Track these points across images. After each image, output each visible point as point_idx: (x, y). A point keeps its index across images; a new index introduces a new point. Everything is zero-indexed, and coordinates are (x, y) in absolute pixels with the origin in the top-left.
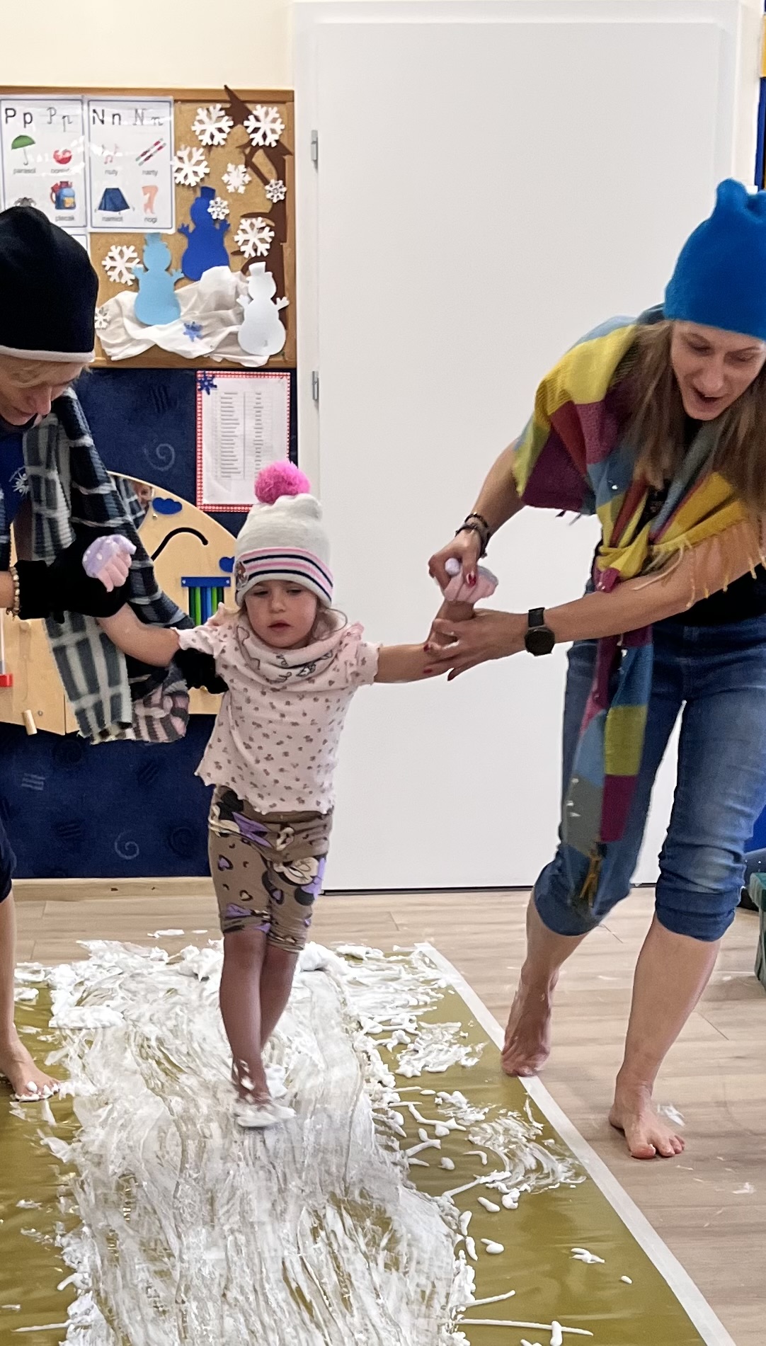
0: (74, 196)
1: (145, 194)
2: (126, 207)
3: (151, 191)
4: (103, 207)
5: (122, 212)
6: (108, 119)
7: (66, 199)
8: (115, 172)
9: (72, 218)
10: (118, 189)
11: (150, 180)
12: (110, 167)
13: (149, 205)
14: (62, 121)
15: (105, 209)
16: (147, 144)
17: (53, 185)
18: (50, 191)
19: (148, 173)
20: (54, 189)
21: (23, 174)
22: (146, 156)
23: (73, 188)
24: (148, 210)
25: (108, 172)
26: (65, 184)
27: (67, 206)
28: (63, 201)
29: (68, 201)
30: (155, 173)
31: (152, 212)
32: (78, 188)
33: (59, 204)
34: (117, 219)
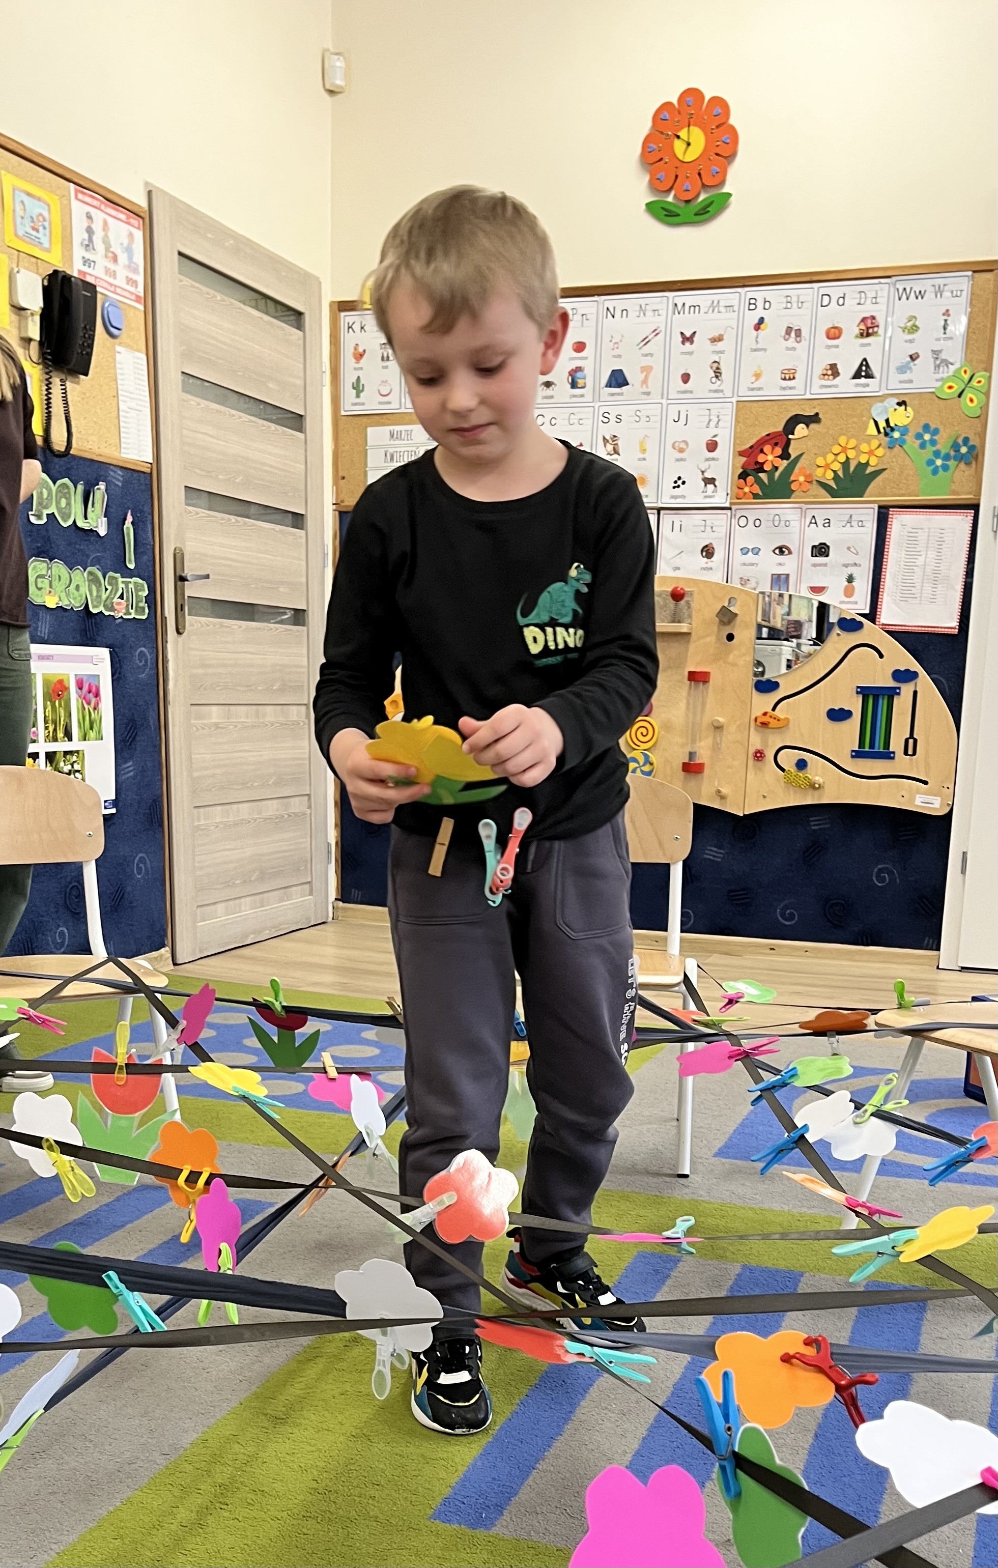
0: (585, 378)
1: (642, 372)
2: (627, 384)
3: (647, 370)
4: (609, 385)
5: (624, 388)
6: (618, 314)
7: (579, 380)
8: (619, 356)
9: (582, 396)
10: (621, 370)
11: (647, 361)
12: (616, 352)
13: (645, 382)
14: (580, 317)
15: (610, 387)
16: (647, 331)
17: (570, 369)
18: (567, 374)
19: (646, 355)
20: (570, 373)
22: (646, 341)
23: (586, 372)
24: (644, 386)
25: (614, 356)
26: (579, 369)
27: (580, 386)
28: (577, 382)
29: (580, 382)
30: (651, 355)
31: (647, 387)
32: (588, 371)
33: (574, 385)
34: (619, 394)
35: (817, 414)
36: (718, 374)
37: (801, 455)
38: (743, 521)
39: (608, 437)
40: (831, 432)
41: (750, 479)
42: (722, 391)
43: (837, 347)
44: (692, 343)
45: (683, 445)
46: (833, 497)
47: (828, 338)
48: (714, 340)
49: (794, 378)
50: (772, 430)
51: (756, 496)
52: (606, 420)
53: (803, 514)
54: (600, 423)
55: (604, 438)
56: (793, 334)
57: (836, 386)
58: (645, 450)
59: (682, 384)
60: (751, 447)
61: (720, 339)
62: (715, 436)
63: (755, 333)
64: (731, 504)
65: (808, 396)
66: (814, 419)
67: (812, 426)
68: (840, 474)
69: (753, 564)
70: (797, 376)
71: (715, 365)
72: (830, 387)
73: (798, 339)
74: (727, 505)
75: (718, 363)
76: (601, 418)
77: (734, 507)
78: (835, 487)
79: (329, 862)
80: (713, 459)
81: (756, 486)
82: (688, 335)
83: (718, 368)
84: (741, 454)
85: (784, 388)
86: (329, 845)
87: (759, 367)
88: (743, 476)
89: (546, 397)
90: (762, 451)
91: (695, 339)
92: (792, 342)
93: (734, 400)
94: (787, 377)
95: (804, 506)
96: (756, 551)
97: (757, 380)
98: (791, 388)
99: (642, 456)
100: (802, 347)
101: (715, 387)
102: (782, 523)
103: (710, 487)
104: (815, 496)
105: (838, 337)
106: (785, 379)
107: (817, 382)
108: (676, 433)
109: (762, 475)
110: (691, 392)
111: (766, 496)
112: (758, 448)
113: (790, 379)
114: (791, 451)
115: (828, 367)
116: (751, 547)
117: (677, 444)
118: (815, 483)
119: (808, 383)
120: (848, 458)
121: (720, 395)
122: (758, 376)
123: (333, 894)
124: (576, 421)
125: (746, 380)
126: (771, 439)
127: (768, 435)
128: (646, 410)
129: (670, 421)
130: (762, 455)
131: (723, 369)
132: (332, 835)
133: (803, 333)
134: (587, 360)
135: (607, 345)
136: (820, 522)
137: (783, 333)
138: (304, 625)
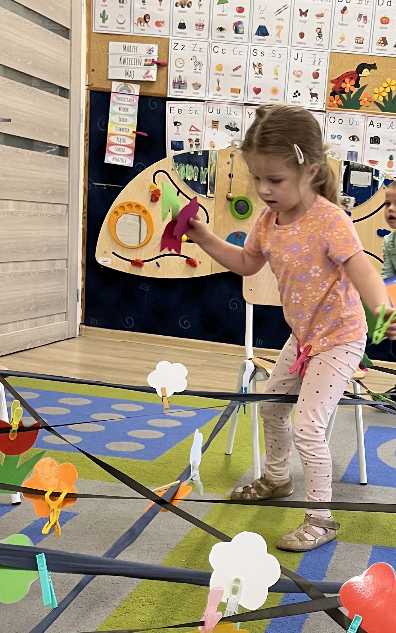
0: (243, 28)
2: (268, 35)
3: (279, 28)
4: (257, 34)
5: (266, 37)
7: (240, 29)
8: (264, 18)
9: (241, 38)
10: (264, 26)
11: (280, 23)
12: (262, 16)
13: (278, 34)
16: (280, 6)
17: (234, 22)
19: (279, 19)
20: (234, 24)
21: (221, 16)
22: (279, 11)
23: (243, 24)
24: (278, 37)
25: (261, 18)
26: (240, 23)
27: (240, 32)
30: (283, 20)
32: (245, 24)
33: (237, 31)
34: (263, 40)
35: (375, 64)
36: (320, 35)
37: (366, 85)
38: (332, 120)
39: (256, 64)
40: (382, 75)
41: (337, 96)
42: (322, 45)
43: (387, 28)
44: (306, 16)
45: (299, 73)
46: (383, 111)
47: (382, 23)
48: (318, 16)
49: (362, 43)
50: (349, 70)
51: (340, 106)
52: (255, 54)
53: (366, 119)
54: (252, 55)
55: (254, 64)
56: (362, 18)
57: (385, 50)
58: (277, 73)
59: (300, 38)
60: (338, 78)
61: (322, 16)
62: (318, 70)
63: (341, 15)
64: (326, 109)
65: (370, 54)
66: (373, 67)
67: (372, 70)
68: (387, 98)
69: (338, 145)
70: (364, 41)
71: (319, 30)
72: (382, 50)
73: (365, 21)
74: (324, 109)
75: (321, 29)
76: (252, 52)
77: (327, 111)
78: (384, 106)
79: (78, 301)
80: (316, 83)
81: (340, 100)
82: (304, 11)
83: (320, 32)
84: (332, 81)
85: (357, 48)
86: (78, 290)
87: (343, 34)
88: (333, 94)
89: (220, 37)
90: (344, 81)
91: (308, 14)
92: (361, 22)
93: (329, 51)
94: (359, 42)
95: (367, 115)
96: (339, 137)
97: (342, 41)
98: (361, 48)
99: (276, 77)
100: (367, 26)
101: (318, 42)
102: (354, 123)
103: (315, 99)
104: (373, 110)
105: (388, 23)
106: (357, 43)
107: (375, 47)
108: (296, 65)
109: (343, 95)
110: (305, 44)
111: (345, 107)
112: (341, 79)
113: (360, 43)
114: (360, 83)
115: (381, 39)
116: (337, 135)
117: (296, 72)
118: (373, 102)
119: (370, 46)
120: (391, 91)
121: (321, 47)
122: (343, 39)
123: (79, 321)
124: (238, 53)
125: (336, 41)
126: (349, 75)
127: (348, 73)
128: (278, 51)
129: (292, 59)
130: (344, 83)
131: (323, 33)
132: (80, 285)
133: (368, 19)
134: (245, 18)
135: (257, 12)
136: (375, 125)
137: (357, 17)
138: (67, 156)
